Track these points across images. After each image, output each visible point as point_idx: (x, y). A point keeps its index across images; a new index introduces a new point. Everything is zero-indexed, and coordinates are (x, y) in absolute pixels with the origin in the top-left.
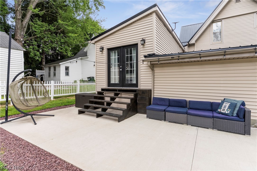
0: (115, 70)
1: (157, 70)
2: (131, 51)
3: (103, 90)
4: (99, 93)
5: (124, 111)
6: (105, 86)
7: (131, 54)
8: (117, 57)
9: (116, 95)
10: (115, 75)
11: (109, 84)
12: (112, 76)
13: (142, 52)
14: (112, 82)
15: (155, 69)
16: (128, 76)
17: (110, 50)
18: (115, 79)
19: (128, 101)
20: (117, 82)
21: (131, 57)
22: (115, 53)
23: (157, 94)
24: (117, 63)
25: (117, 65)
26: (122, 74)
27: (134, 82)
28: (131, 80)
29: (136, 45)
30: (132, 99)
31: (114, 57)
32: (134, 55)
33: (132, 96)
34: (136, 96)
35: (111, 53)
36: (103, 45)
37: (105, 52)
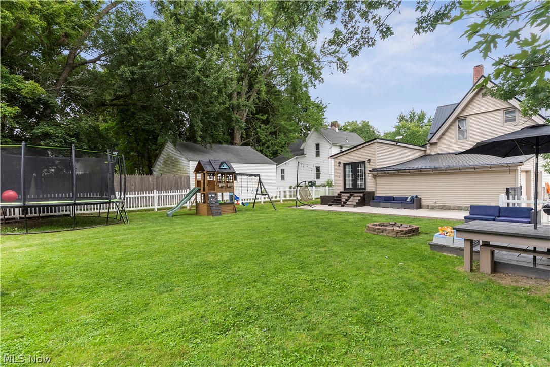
0: (349, 179)
1: (378, 179)
2: (361, 165)
3: (340, 192)
4: (338, 194)
5: (357, 203)
6: (342, 190)
7: (361, 167)
8: (350, 169)
9: (351, 195)
10: (349, 182)
11: (345, 188)
12: (347, 183)
13: (369, 167)
14: (347, 187)
15: (377, 178)
16: (359, 183)
17: (345, 165)
18: (349, 184)
19: (360, 198)
20: (351, 187)
21: (361, 170)
22: (349, 166)
23: (378, 194)
24: (351, 174)
25: (351, 176)
26: (354, 182)
27: (363, 186)
28: (361, 185)
29: (364, 162)
30: (361, 197)
31: (348, 169)
32: (363, 168)
33: (362, 195)
34: (364, 195)
35: (346, 166)
36: (339, 161)
37: (342, 165)
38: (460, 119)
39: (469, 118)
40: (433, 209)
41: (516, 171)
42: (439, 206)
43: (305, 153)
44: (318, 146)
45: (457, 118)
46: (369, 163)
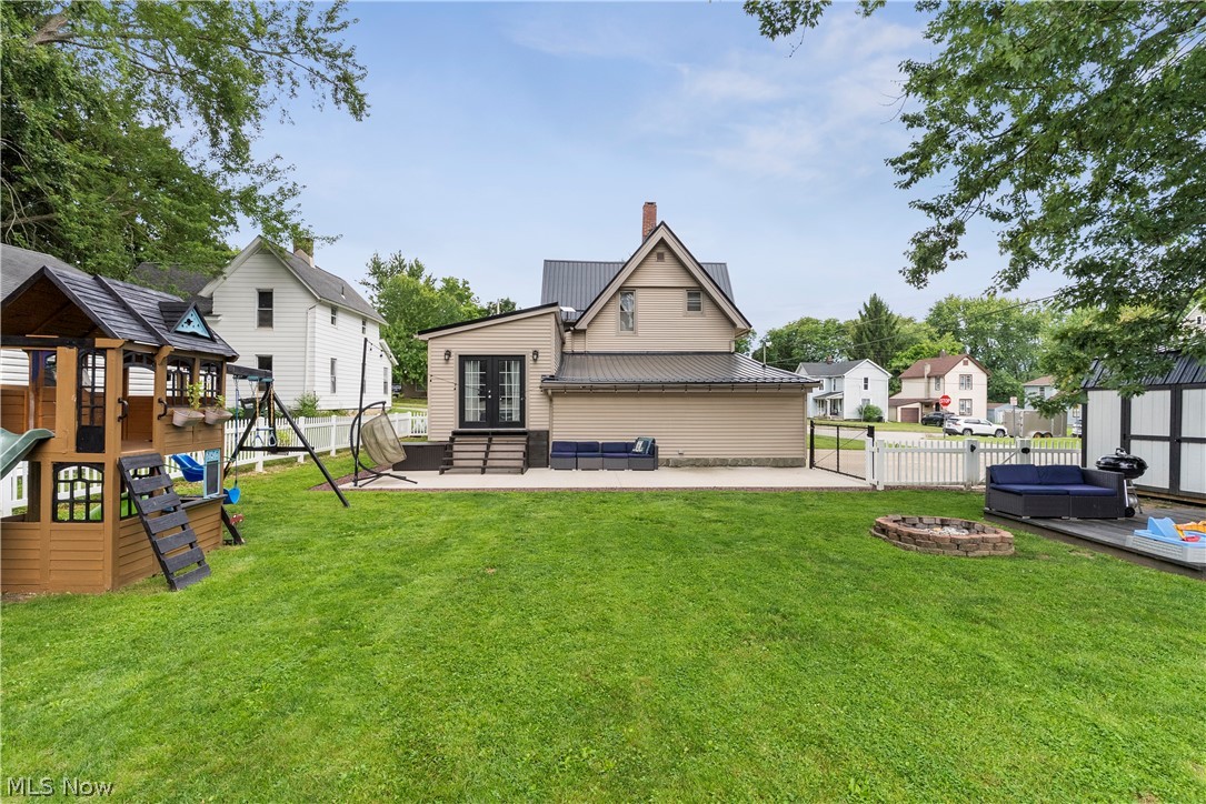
0: (475, 397)
1: (557, 401)
2: (510, 364)
3: (454, 434)
6: (456, 427)
7: (509, 370)
8: (478, 372)
9: (490, 441)
10: (475, 407)
11: (462, 422)
12: (470, 409)
13: (533, 371)
14: (470, 418)
15: (555, 399)
16: (504, 408)
17: (464, 359)
18: (474, 410)
20: (480, 419)
21: (509, 375)
22: (475, 365)
23: (557, 436)
24: (479, 384)
25: (479, 388)
26: (490, 405)
27: (517, 418)
28: (510, 415)
29: (521, 359)
31: (473, 373)
32: (516, 373)
35: (467, 365)
36: (448, 347)
37: (454, 361)
38: (624, 291)
39: (639, 293)
40: (677, 467)
41: (804, 396)
42: (689, 460)
43: (215, 311)
44: (265, 298)
45: (620, 289)
46: (535, 360)
